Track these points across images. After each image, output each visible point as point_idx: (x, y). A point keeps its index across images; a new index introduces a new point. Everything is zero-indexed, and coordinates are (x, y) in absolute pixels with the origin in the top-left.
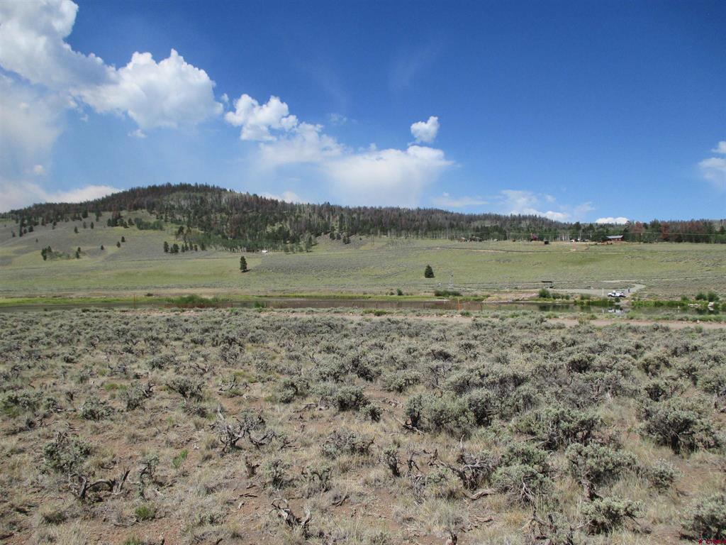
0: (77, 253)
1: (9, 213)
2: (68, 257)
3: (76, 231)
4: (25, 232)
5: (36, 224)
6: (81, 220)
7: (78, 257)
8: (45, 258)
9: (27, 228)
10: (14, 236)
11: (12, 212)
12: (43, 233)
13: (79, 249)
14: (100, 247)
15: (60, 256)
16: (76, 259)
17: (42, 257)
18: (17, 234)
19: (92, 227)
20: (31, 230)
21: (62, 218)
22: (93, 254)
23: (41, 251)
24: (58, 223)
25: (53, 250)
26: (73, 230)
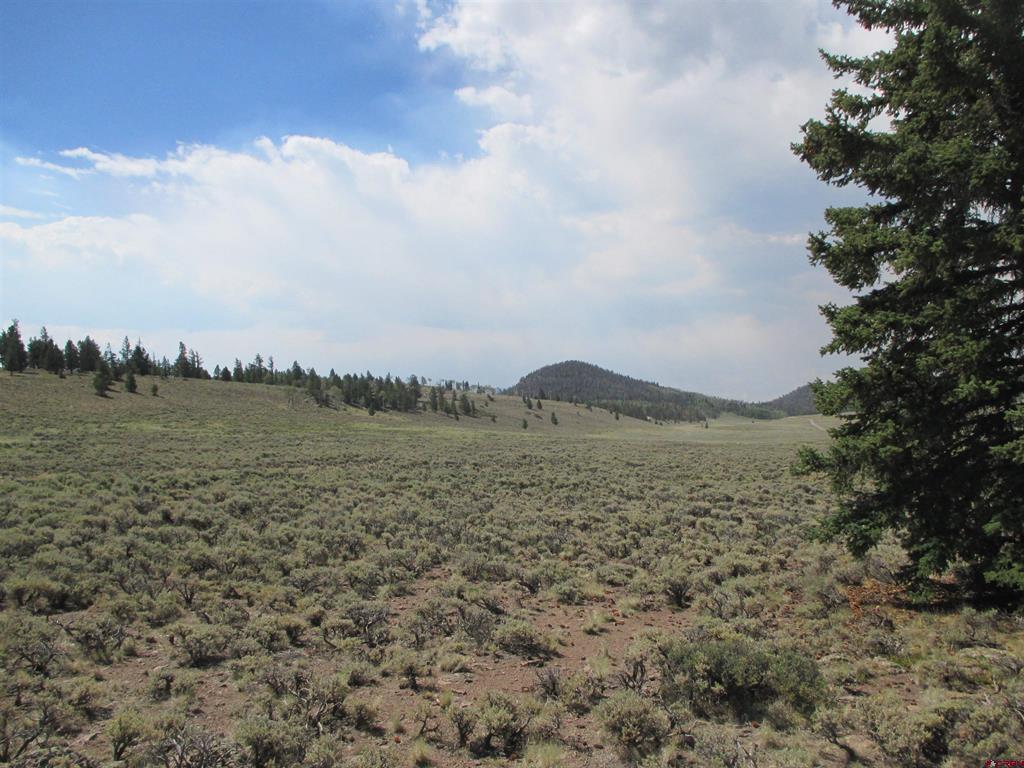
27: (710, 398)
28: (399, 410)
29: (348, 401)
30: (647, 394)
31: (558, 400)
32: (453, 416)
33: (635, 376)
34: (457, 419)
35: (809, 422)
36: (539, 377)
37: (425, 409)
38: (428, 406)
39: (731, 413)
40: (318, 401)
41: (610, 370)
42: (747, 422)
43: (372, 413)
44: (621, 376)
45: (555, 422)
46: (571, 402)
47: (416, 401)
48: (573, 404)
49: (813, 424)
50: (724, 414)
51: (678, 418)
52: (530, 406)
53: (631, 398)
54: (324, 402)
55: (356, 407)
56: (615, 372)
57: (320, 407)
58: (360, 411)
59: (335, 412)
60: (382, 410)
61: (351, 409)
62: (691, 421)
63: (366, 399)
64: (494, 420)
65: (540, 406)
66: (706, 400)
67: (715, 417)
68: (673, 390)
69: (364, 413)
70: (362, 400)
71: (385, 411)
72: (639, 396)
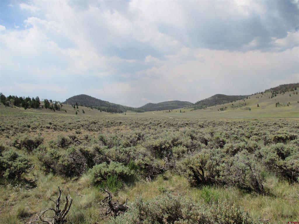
0: (288, 105)
1: (270, 89)
2: (285, 106)
3: (290, 95)
4: (273, 96)
5: (278, 93)
6: (293, 91)
7: (288, 106)
8: (276, 106)
9: (274, 95)
10: (269, 98)
11: (272, 89)
12: (279, 97)
13: (289, 103)
14: (297, 102)
15: (282, 105)
16: (287, 107)
17: (275, 106)
18: (270, 97)
19: (297, 94)
20: (276, 96)
21: (287, 91)
22: (294, 104)
23: (276, 104)
24: (285, 93)
25: (280, 103)
26: (289, 95)
28: (34, 108)
29: (15, 105)
30: (106, 105)
31: (82, 106)
32: (53, 110)
34: (55, 111)
36: (73, 99)
37: (43, 108)
38: (44, 107)
40: (4, 104)
41: (94, 97)
42: (135, 113)
43: (26, 109)
44: (98, 99)
45: (84, 112)
46: (86, 106)
47: (39, 105)
48: (87, 107)
49: (153, 113)
51: (116, 112)
52: (75, 108)
53: (101, 106)
54: (8, 105)
55: (18, 106)
56: (96, 98)
57: (6, 106)
58: (20, 108)
59: (12, 108)
60: (28, 108)
61: (17, 107)
62: (119, 113)
63: (22, 104)
64: (66, 112)
65: (78, 108)
66: (123, 107)
67: (126, 112)
68: (113, 104)
69: (23, 109)
70: (21, 104)
71: (30, 108)
72: (104, 105)
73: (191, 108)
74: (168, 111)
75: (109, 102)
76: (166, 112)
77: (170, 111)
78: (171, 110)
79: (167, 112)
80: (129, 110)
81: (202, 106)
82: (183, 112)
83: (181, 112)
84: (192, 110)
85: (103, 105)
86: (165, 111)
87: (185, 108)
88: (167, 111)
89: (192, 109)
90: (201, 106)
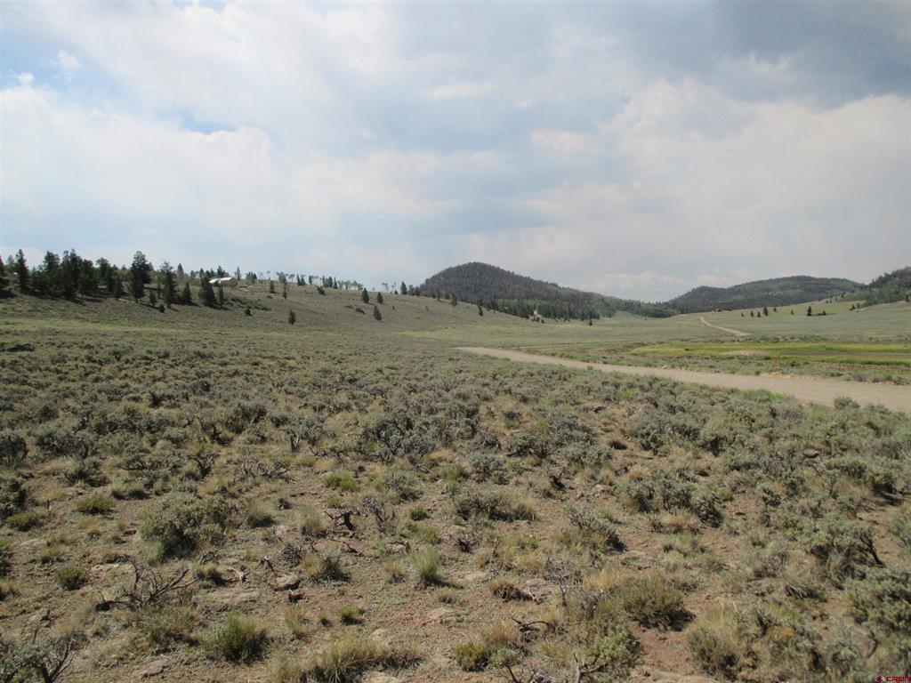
27: (606, 298)
30: (545, 294)
33: (535, 277)
35: (699, 319)
36: (442, 279)
39: (625, 312)
41: (511, 271)
42: (640, 320)
44: (522, 277)
49: (703, 320)
50: (620, 313)
51: (570, 315)
53: (528, 298)
56: (516, 273)
62: (582, 320)
66: (603, 299)
67: (610, 316)
68: (572, 290)
72: (536, 295)
73: (855, 299)
74: (761, 310)
75: (556, 286)
76: (752, 315)
77: (766, 312)
78: (770, 309)
79: (756, 314)
80: (625, 309)
81: (897, 293)
82: (819, 315)
83: (809, 314)
84: (859, 306)
85: (534, 296)
86: (748, 311)
87: (829, 300)
88: (756, 311)
89: (855, 303)
90: (893, 290)
